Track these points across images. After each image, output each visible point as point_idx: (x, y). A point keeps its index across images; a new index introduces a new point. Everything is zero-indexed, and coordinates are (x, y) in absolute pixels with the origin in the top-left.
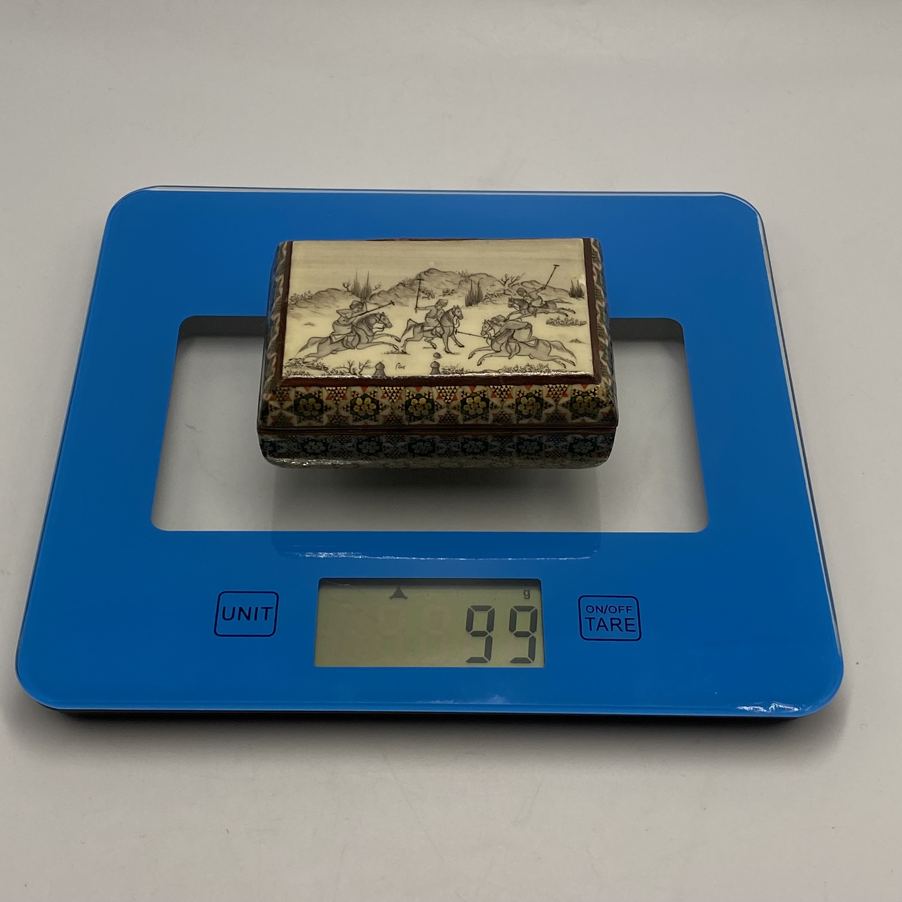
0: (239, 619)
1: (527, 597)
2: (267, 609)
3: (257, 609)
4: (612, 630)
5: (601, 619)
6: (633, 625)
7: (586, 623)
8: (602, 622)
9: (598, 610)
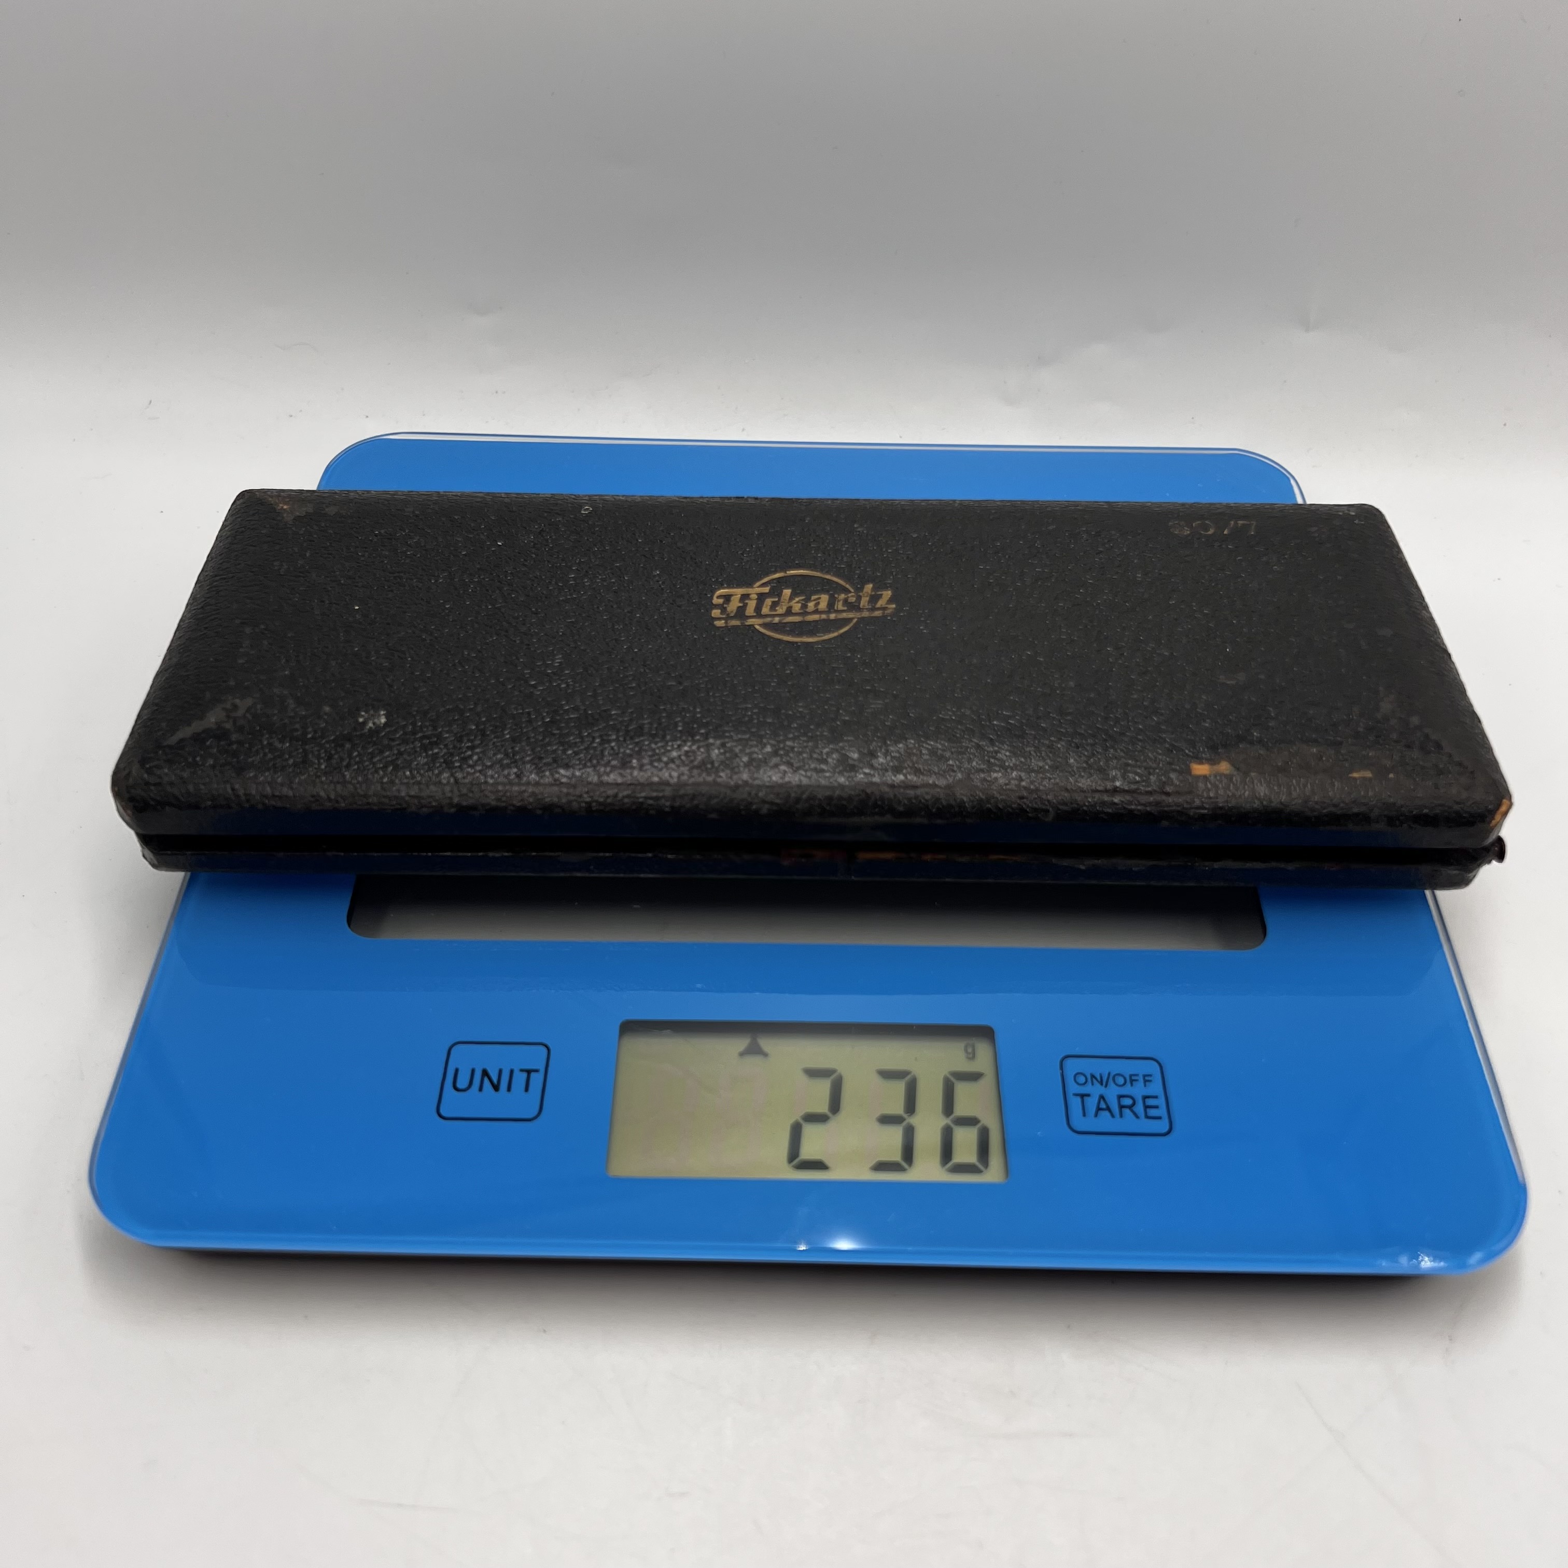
0: (481, 1089)
1: (971, 1056)
2: (529, 1072)
3: (512, 1072)
4: (1121, 1116)
5: (1102, 1097)
6: (1156, 1107)
7: (1075, 1103)
8: (1102, 1100)
9: (1094, 1080)
